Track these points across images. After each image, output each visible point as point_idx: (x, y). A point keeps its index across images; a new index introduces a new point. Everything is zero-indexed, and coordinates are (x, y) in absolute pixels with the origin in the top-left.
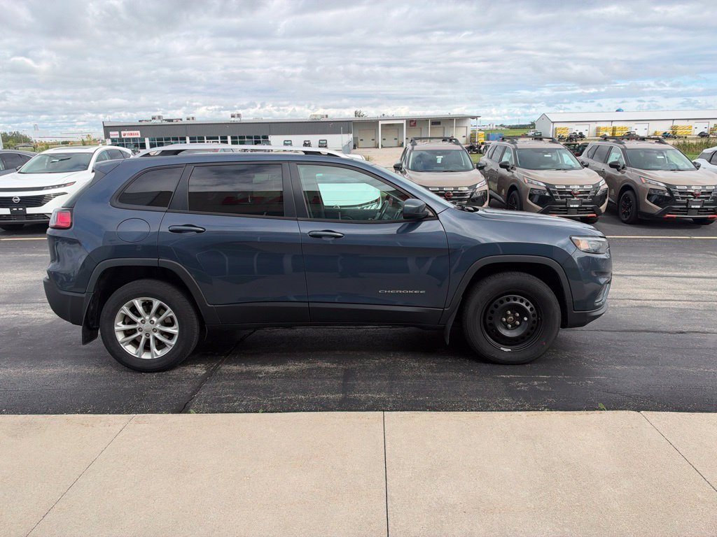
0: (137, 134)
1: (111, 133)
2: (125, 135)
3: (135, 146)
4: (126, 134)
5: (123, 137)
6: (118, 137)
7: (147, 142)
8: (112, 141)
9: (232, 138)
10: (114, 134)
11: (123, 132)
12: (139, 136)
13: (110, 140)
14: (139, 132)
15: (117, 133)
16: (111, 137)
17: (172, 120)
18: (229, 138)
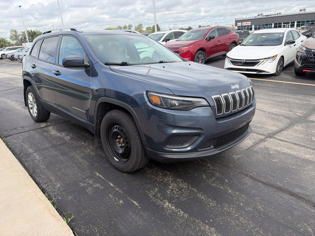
0: (249, 23)
1: (238, 23)
2: (243, 24)
3: (247, 29)
4: (245, 24)
5: (243, 25)
6: (241, 25)
7: (253, 27)
8: (238, 27)
9: (297, 22)
10: (239, 24)
11: (243, 23)
12: (250, 24)
13: (237, 27)
14: (250, 22)
15: (241, 23)
16: (238, 25)
17: (268, 16)
18: (296, 23)
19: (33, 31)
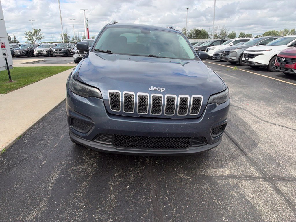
19: (199, 30)
